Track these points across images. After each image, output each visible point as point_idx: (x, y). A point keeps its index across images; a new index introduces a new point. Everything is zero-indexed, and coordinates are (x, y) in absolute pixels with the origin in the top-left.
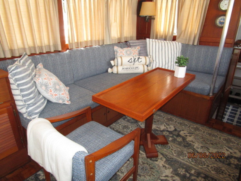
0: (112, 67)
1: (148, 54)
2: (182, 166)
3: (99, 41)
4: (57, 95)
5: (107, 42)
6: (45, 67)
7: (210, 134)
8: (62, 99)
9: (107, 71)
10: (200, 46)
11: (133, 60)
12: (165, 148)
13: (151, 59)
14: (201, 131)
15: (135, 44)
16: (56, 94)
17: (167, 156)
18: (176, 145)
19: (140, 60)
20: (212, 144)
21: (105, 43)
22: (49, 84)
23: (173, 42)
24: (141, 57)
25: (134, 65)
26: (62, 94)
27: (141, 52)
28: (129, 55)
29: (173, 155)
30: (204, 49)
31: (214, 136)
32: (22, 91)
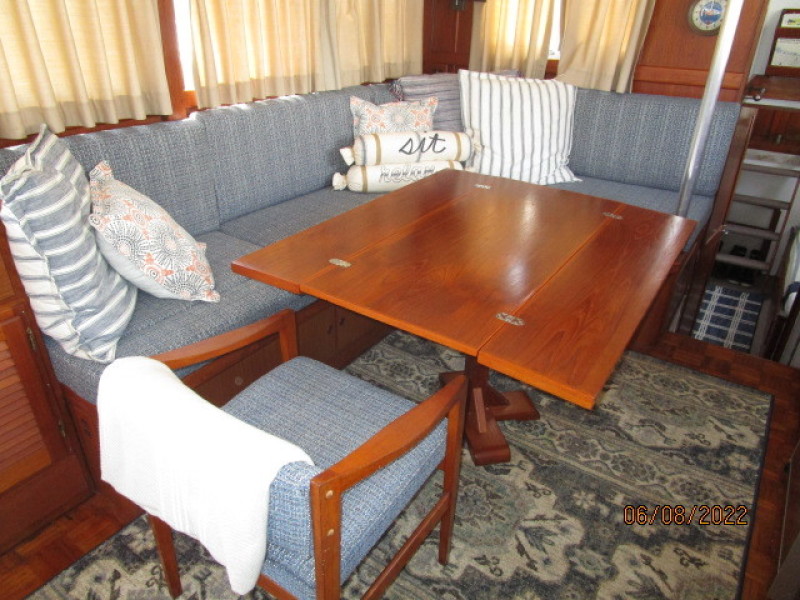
0: (344, 169)
1: (466, 123)
2: (586, 483)
3: (298, 80)
4: (171, 272)
5: (327, 83)
6: (121, 174)
7: (665, 382)
8: (191, 286)
9: (329, 184)
10: (637, 96)
11: (416, 144)
12: (530, 431)
13: (476, 141)
14: (638, 373)
15: (419, 90)
16: (169, 268)
17: (536, 455)
18: (562, 421)
19: (439, 145)
20: (672, 411)
21: (320, 88)
22: (144, 237)
23: (548, 81)
24: (441, 135)
25: (418, 161)
26: (188, 269)
27: (442, 116)
28: (401, 127)
29: (556, 451)
30: (648, 105)
31: (677, 386)
32: (53, 262)
